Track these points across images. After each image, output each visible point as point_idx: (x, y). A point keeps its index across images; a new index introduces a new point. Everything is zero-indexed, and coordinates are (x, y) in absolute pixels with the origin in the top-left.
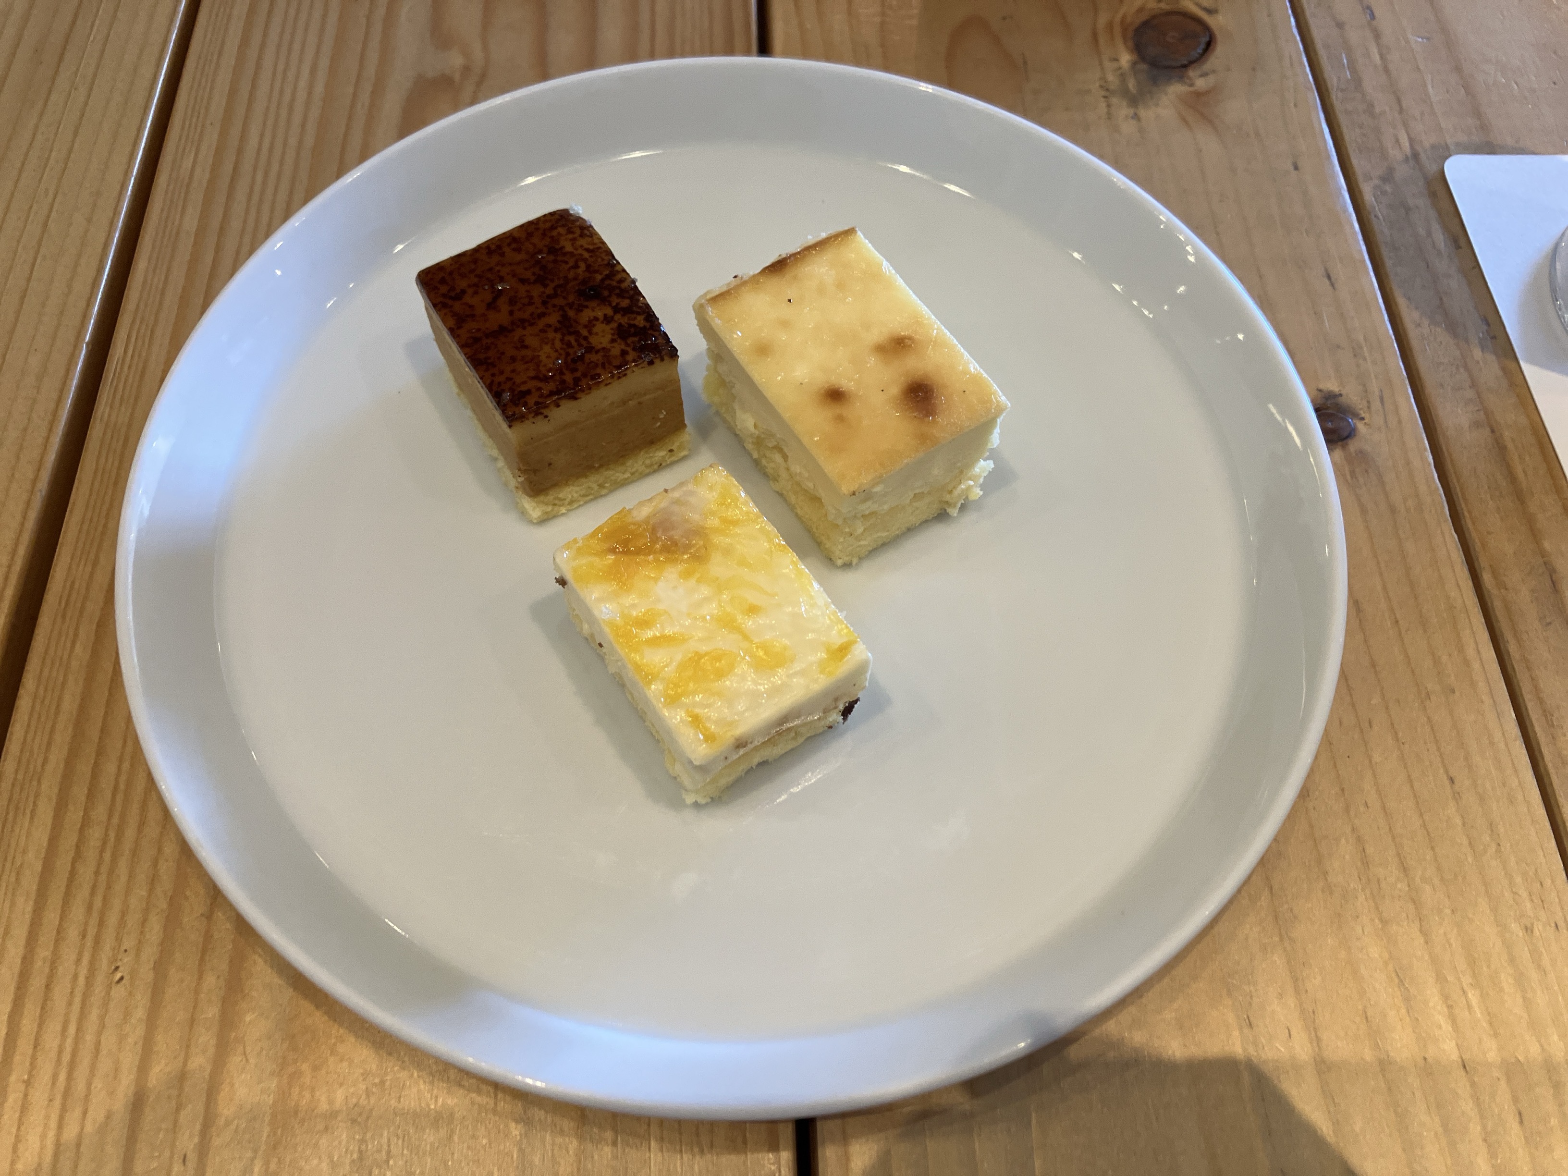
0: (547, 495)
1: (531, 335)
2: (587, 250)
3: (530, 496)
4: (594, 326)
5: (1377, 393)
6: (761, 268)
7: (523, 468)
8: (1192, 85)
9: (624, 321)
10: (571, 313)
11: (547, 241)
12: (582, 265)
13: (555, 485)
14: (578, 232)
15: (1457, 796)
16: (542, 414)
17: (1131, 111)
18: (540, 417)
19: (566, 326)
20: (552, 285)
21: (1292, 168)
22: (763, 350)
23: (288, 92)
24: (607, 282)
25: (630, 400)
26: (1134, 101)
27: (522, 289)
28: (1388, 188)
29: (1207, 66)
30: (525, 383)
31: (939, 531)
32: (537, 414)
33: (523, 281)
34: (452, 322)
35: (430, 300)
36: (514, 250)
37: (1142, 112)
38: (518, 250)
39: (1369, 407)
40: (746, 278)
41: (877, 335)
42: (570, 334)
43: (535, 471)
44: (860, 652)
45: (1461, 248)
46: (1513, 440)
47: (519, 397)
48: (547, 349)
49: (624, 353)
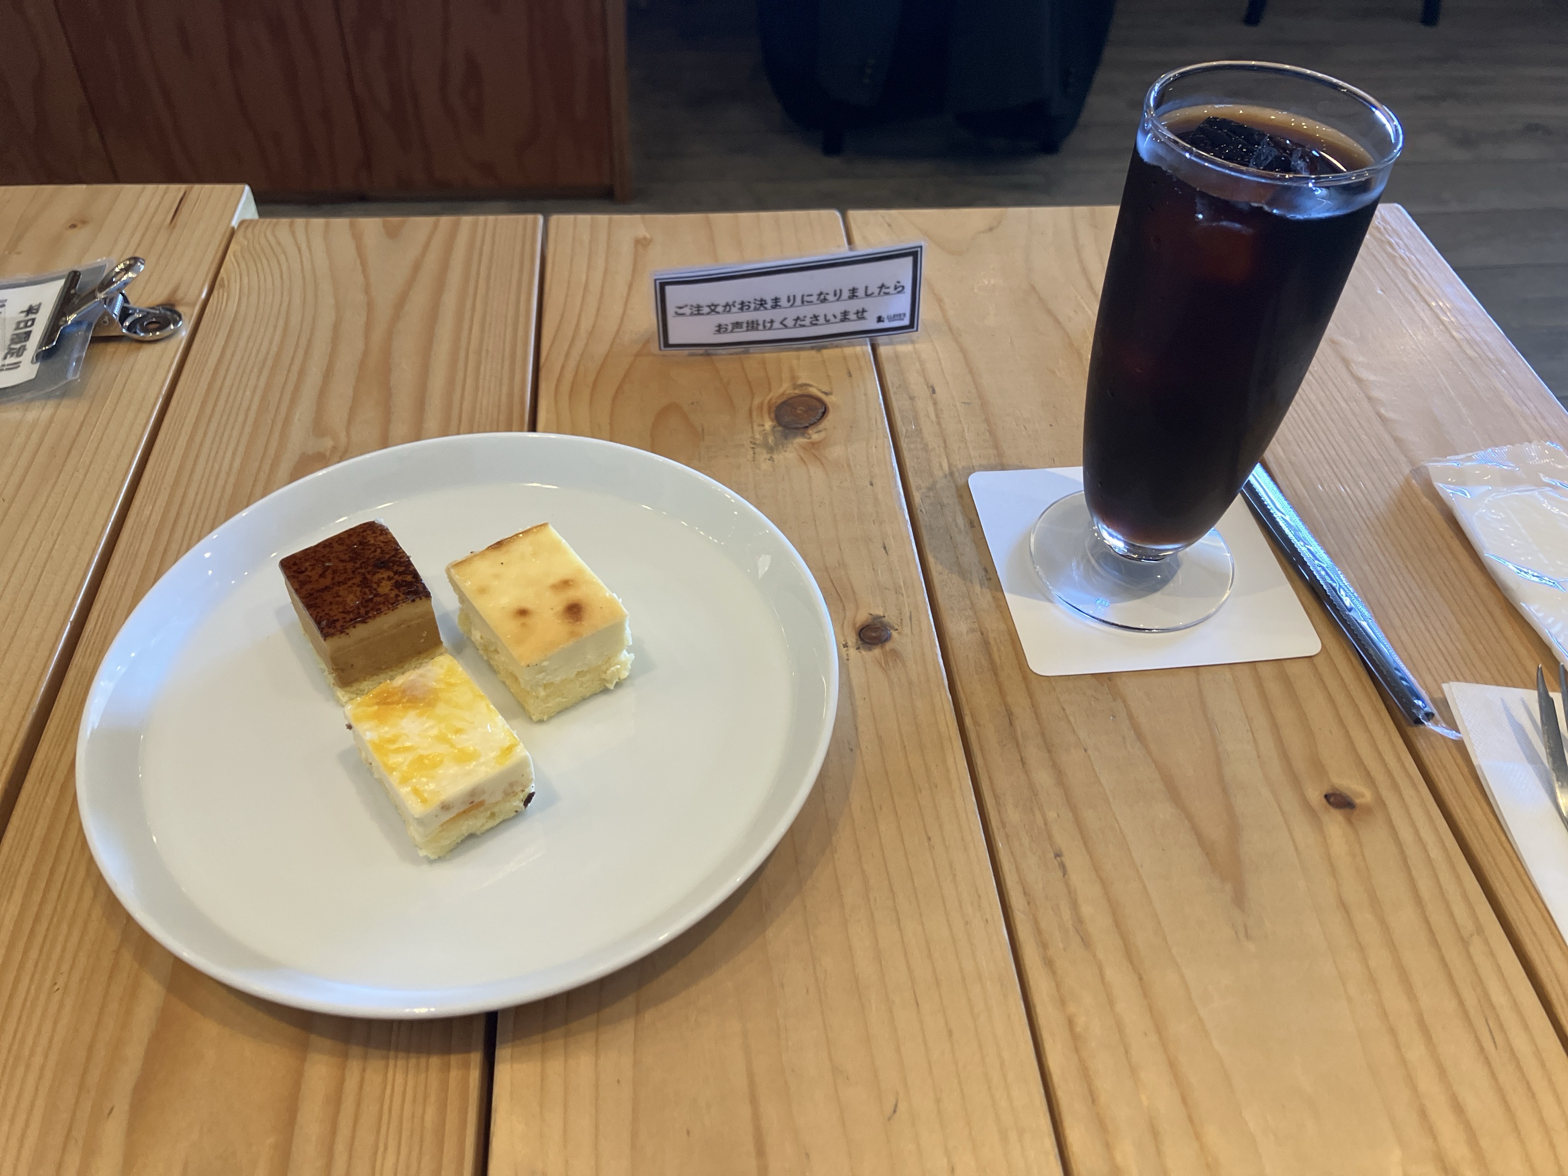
0: (352, 686)
1: (344, 589)
2: (383, 542)
3: (340, 687)
4: (381, 582)
5: (908, 615)
6: (486, 547)
7: (335, 668)
8: (810, 438)
9: (399, 578)
10: (369, 576)
11: (359, 539)
12: (379, 551)
13: (356, 680)
14: (379, 532)
15: (931, 848)
16: (344, 632)
17: (768, 456)
18: (343, 635)
19: (365, 583)
20: (359, 562)
21: (869, 485)
22: (483, 591)
23: (217, 467)
24: (393, 559)
25: (402, 624)
26: (771, 450)
27: (341, 566)
28: (931, 494)
29: (821, 426)
30: (335, 615)
31: (602, 700)
32: (342, 632)
33: (342, 561)
34: (297, 586)
35: (286, 575)
36: (339, 544)
37: (775, 456)
38: (342, 544)
39: (901, 623)
40: (477, 553)
41: (552, 580)
42: (366, 587)
43: (343, 670)
44: (521, 751)
45: (974, 527)
46: (995, 639)
47: (332, 623)
48: (351, 596)
49: (397, 596)
